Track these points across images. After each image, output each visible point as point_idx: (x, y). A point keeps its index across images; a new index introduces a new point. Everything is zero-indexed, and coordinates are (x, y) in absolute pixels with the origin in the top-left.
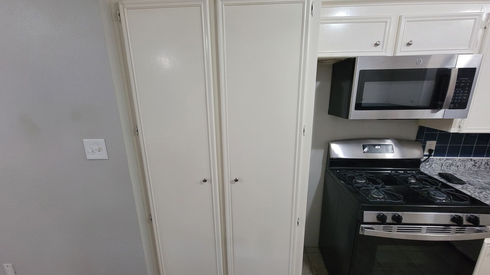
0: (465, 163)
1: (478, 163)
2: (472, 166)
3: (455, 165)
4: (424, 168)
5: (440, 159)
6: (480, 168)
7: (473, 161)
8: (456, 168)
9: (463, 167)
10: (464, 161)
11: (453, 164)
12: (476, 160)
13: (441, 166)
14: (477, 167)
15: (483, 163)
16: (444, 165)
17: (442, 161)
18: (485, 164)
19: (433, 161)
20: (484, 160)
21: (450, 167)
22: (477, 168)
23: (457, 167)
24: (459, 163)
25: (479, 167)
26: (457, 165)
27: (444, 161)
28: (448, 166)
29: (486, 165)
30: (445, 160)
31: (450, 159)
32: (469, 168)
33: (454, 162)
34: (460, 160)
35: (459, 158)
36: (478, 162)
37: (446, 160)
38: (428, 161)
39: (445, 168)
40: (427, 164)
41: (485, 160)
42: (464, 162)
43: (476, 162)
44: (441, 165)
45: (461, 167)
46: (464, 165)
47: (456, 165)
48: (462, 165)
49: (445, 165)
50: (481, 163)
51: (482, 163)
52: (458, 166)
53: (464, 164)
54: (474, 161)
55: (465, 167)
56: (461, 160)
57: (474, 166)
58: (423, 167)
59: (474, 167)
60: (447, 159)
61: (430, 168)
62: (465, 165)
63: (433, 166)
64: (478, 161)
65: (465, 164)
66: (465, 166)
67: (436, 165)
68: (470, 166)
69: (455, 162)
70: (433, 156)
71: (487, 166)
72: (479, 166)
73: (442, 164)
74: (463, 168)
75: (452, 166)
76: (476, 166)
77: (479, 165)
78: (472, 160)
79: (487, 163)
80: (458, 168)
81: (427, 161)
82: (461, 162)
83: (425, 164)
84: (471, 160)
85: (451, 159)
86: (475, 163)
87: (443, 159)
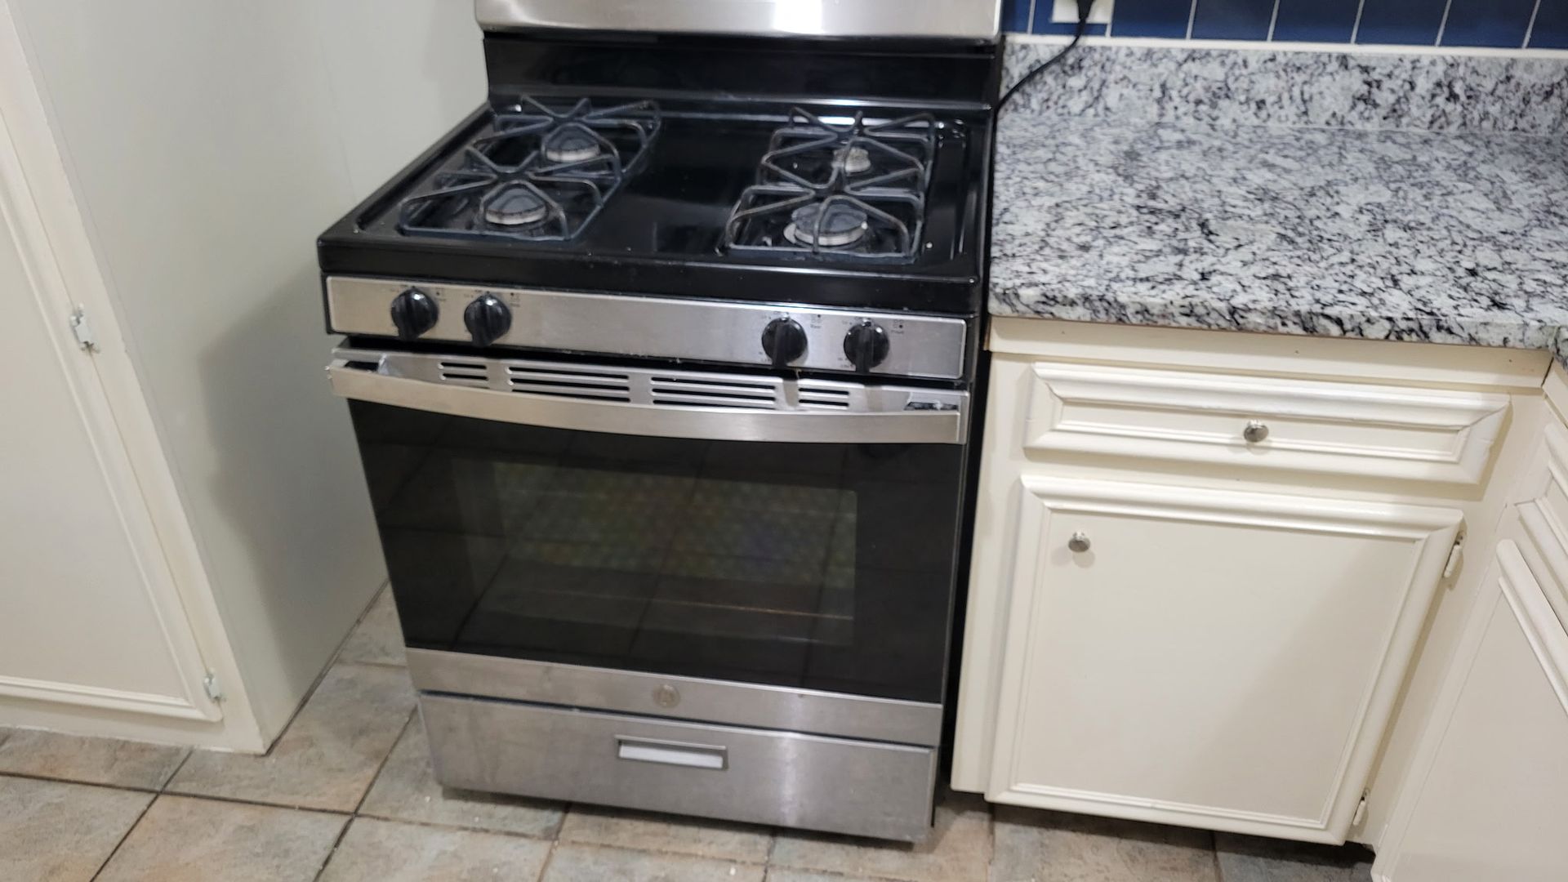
0: (1305, 83)
1: (1387, 84)
2: (1353, 107)
3: (1243, 98)
4: (1060, 111)
5: (1149, 54)
6: (1405, 120)
7: (1356, 73)
8: (1249, 117)
9: (1291, 110)
10: (1299, 69)
11: (1232, 86)
12: (1372, 64)
13: (1159, 101)
14: (1383, 112)
15: (1424, 85)
16: (1174, 94)
17: (1161, 69)
18: (1434, 96)
19: (1108, 64)
20: (1425, 62)
21: (1214, 106)
22: (1385, 118)
23: (1253, 106)
24: (1267, 85)
25: (1395, 113)
26: (1258, 98)
27: (1173, 66)
28: (1198, 102)
29: (1440, 100)
30: (1181, 57)
31: (1208, 54)
32: (1334, 115)
33: (1237, 72)
34: (1273, 59)
35: (1269, 47)
36: (1390, 76)
37: (1185, 61)
38: (1080, 68)
39: (1185, 114)
40: (1076, 82)
41: (1433, 63)
42: (1300, 78)
43: (1375, 75)
44: (1157, 93)
45: (1281, 108)
46: (1302, 93)
47: (1253, 93)
48: (1286, 96)
49: (1185, 91)
50: (1407, 86)
51: (1412, 86)
52: (1261, 104)
53: (1296, 92)
54: (1365, 70)
55: (1306, 113)
56: (1281, 59)
57: (1361, 106)
58: (1051, 103)
59: (1366, 114)
60: (1192, 56)
61: (1091, 111)
62: (1306, 97)
63: (1111, 97)
64: (1386, 71)
65: (1306, 88)
66: (1304, 101)
67: (1125, 92)
68: (1341, 106)
69: (1244, 72)
70: (1113, 34)
71: (1449, 107)
72: (1398, 101)
73: (1164, 87)
74: (1295, 118)
75: (1224, 103)
76: (1376, 105)
77: (1392, 99)
78: (1352, 63)
79: (1450, 86)
80: (1263, 114)
81: (1072, 67)
82: (1278, 77)
83: (1064, 87)
84: (1344, 60)
85: (1214, 54)
86: (1369, 84)
87: (1168, 51)
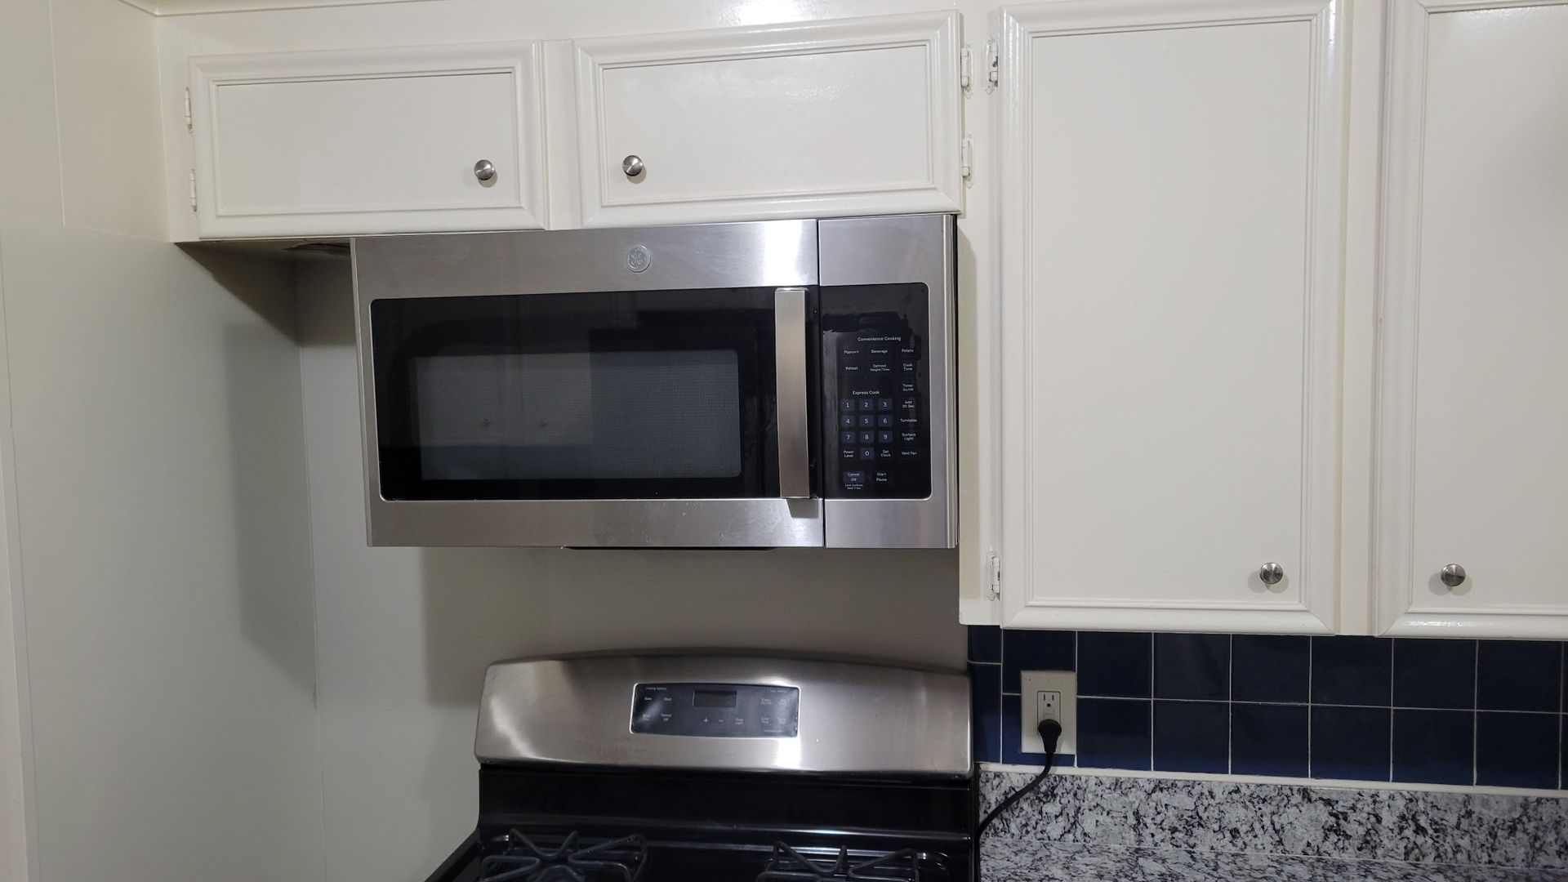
0: (1273, 813)
1: (1352, 816)
2: (1326, 838)
3: (1216, 827)
4: (1039, 835)
5: (1118, 783)
6: (1380, 852)
7: (1320, 804)
8: (1225, 845)
9: (1266, 839)
10: (1264, 801)
11: (1204, 816)
12: (1334, 797)
13: (1135, 828)
14: (1357, 843)
15: (1389, 819)
16: (1148, 821)
17: (1131, 797)
18: (1401, 829)
19: (1080, 793)
20: (1384, 796)
21: (1189, 833)
22: (1360, 849)
23: (1228, 834)
24: (1236, 815)
25: (1368, 843)
26: (1231, 827)
27: (1143, 796)
28: (1174, 830)
29: (1408, 833)
30: (1149, 787)
31: (1174, 785)
32: (1309, 844)
33: (1206, 803)
34: (1237, 791)
35: (1231, 779)
36: (1353, 808)
37: (1154, 791)
38: (1054, 796)
39: (1162, 841)
40: (1051, 808)
41: (1392, 797)
42: (1267, 809)
43: (1339, 808)
44: (1132, 820)
45: (1256, 836)
46: (1273, 823)
47: (1225, 822)
48: (1257, 826)
49: (1159, 819)
50: (1373, 819)
51: (1379, 820)
52: (1235, 833)
53: (1266, 821)
54: (1328, 802)
55: (1280, 842)
56: (1243, 790)
57: (1333, 837)
58: (1029, 829)
59: (1340, 844)
60: (1159, 787)
61: (1070, 837)
62: (1278, 827)
63: (1088, 823)
64: (1350, 804)
65: (1275, 818)
66: (1277, 832)
67: (1101, 818)
68: (1316, 836)
69: (1212, 802)
70: (1079, 766)
71: (1420, 840)
72: (1368, 832)
73: (1136, 813)
74: (1271, 847)
75: (1198, 831)
76: (1348, 837)
77: (1362, 831)
78: (1314, 797)
79: (1414, 818)
80: (1240, 843)
81: (1046, 795)
82: (1246, 807)
83: (1040, 813)
84: (1305, 793)
85: (1180, 784)
86: (1335, 816)
87: (1135, 780)
